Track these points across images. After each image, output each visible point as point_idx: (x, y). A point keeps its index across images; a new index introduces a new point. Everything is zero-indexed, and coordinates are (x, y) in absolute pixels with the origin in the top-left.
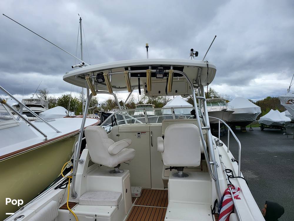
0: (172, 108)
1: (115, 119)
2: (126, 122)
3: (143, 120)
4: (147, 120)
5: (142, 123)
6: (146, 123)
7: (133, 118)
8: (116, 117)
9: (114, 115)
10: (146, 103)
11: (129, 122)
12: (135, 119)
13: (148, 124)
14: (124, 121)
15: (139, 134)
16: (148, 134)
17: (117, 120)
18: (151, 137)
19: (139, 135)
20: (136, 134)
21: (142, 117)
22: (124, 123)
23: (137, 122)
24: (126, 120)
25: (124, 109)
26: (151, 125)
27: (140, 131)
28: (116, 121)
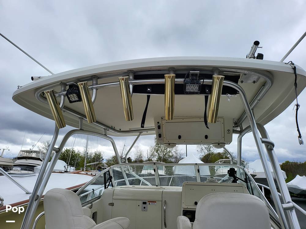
0: (196, 164)
1: (110, 178)
2: (127, 182)
3: (152, 181)
4: (157, 181)
5: (150, 186)
6: (157, 186)
7: (138, 177)
8: (112, 174)
9: (109, 171)
10: (156, 160)
11: (132, 183)
12: (141, 178)
13: (159, 187)
14: (124, 181)
15: (144, 203)
16: (159, 204)
17: (113, 180)
18: (165, 211)
19: (144, 205)
20: (141, 203)
21: (150, 176)
22: (124, 183)
23: (144, 184)
24: (127, 180)
25: (125, 162)
26: (164, 190)
27: (146, 199)
28: (111, 181)
